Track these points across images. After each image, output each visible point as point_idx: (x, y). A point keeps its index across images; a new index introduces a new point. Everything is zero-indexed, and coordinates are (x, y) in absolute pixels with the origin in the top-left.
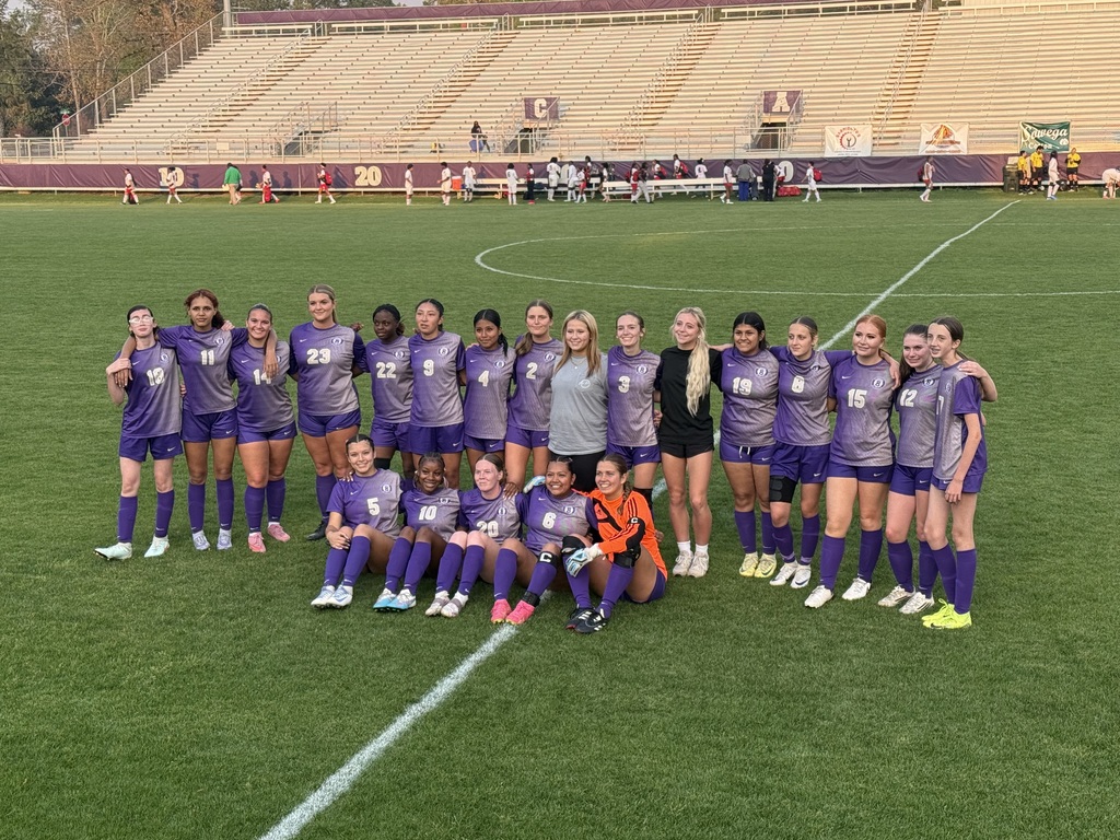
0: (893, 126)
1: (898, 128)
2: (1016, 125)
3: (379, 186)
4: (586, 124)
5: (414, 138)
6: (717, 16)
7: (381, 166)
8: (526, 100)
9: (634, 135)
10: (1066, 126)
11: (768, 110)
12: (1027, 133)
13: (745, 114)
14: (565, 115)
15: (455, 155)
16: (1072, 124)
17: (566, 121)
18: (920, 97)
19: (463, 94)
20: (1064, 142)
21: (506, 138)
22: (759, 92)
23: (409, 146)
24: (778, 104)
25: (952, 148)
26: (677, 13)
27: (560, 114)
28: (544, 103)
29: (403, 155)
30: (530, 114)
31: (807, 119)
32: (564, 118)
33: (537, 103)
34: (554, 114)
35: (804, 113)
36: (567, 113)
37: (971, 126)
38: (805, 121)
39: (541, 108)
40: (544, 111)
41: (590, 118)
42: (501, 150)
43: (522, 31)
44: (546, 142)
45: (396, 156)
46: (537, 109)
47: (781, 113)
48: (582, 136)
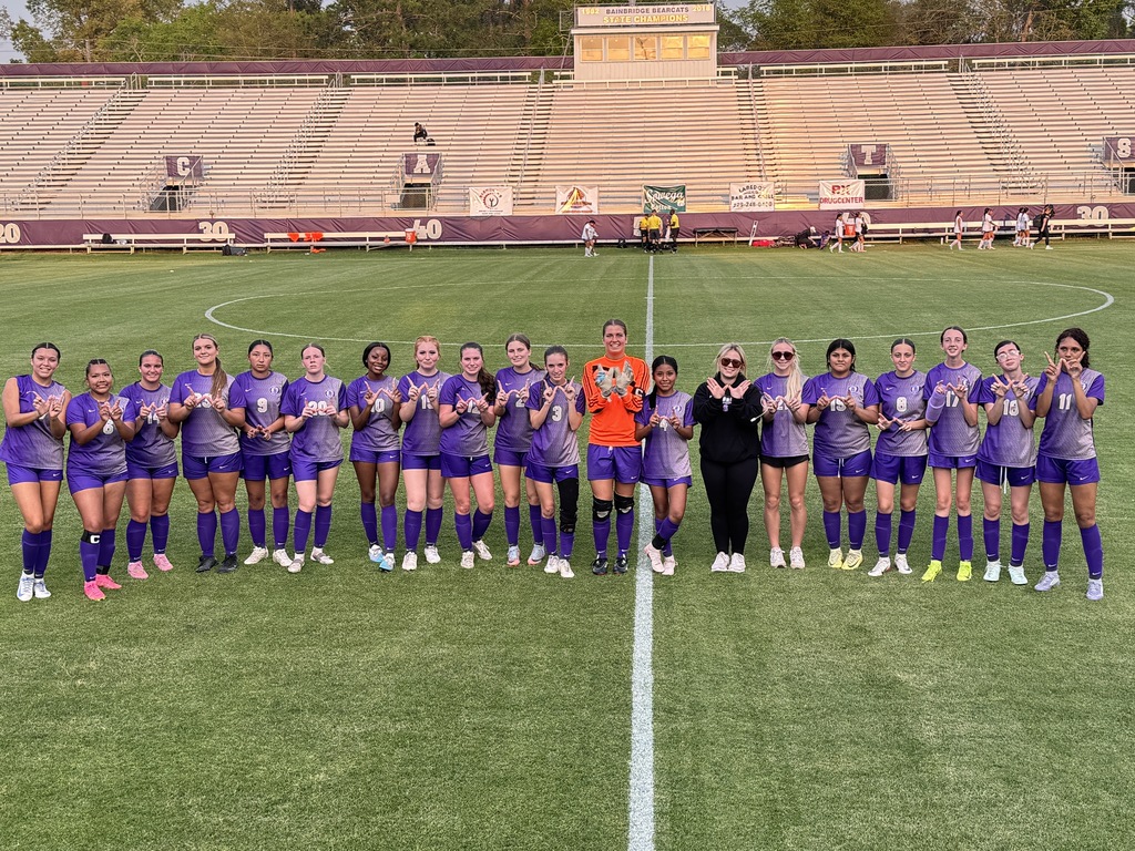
0: (527, 188)
1: (532, 190)
2: (639, 188)
3: (18, 244)
4: (232, 182)
5: (51, 195)
6: (347, 82)
7: (19, 223)
8: (167, 158)
9: (282, 193)
10: (682, 189)
11: (409, 171)
12: (648, 195)
13: (391, 175)
14: (209, 174)
15: (100, 212)
16: (687, 187)
17: (211, 179)
18: (547, 162)
19: (97, 151)
20: (680, 203)
21: (151, 195)
22: (400, 154)
23: (47, 203)
24: (418, 165)
25: (584, 208)
26: (308, 78)
27: (204, 172)
28: (187, 162)
29: (42, 212)
30: (172, 172)
31: (447, 180)
32: (208, 177)
33: (180, 161)
34: (198, 173)
35: (444, 175)
36: (211, 171)
37: (601, 189)
38: (445, 183)
39: (184, 167)
40: (188, 170)
41: (235, 177)
42: (148, 207)
43: (151, 91)
44: (193, 200)
45: (36, 212)
46: (180, 167)
47: (422, 174)
48: (229, 194)
